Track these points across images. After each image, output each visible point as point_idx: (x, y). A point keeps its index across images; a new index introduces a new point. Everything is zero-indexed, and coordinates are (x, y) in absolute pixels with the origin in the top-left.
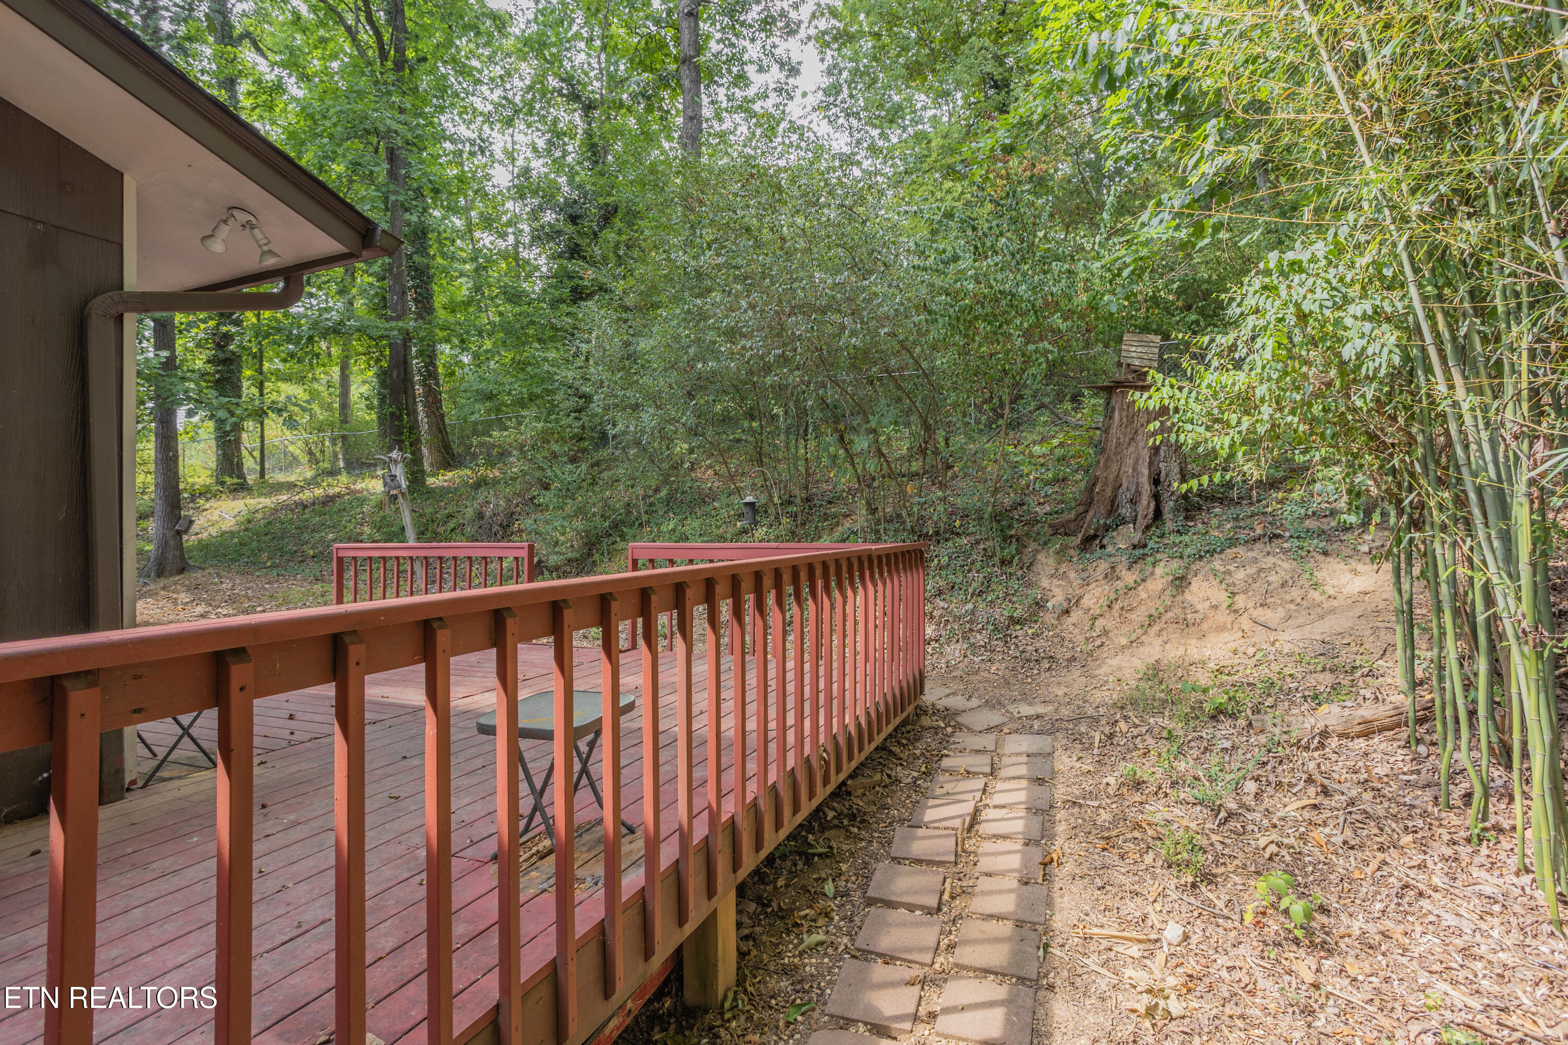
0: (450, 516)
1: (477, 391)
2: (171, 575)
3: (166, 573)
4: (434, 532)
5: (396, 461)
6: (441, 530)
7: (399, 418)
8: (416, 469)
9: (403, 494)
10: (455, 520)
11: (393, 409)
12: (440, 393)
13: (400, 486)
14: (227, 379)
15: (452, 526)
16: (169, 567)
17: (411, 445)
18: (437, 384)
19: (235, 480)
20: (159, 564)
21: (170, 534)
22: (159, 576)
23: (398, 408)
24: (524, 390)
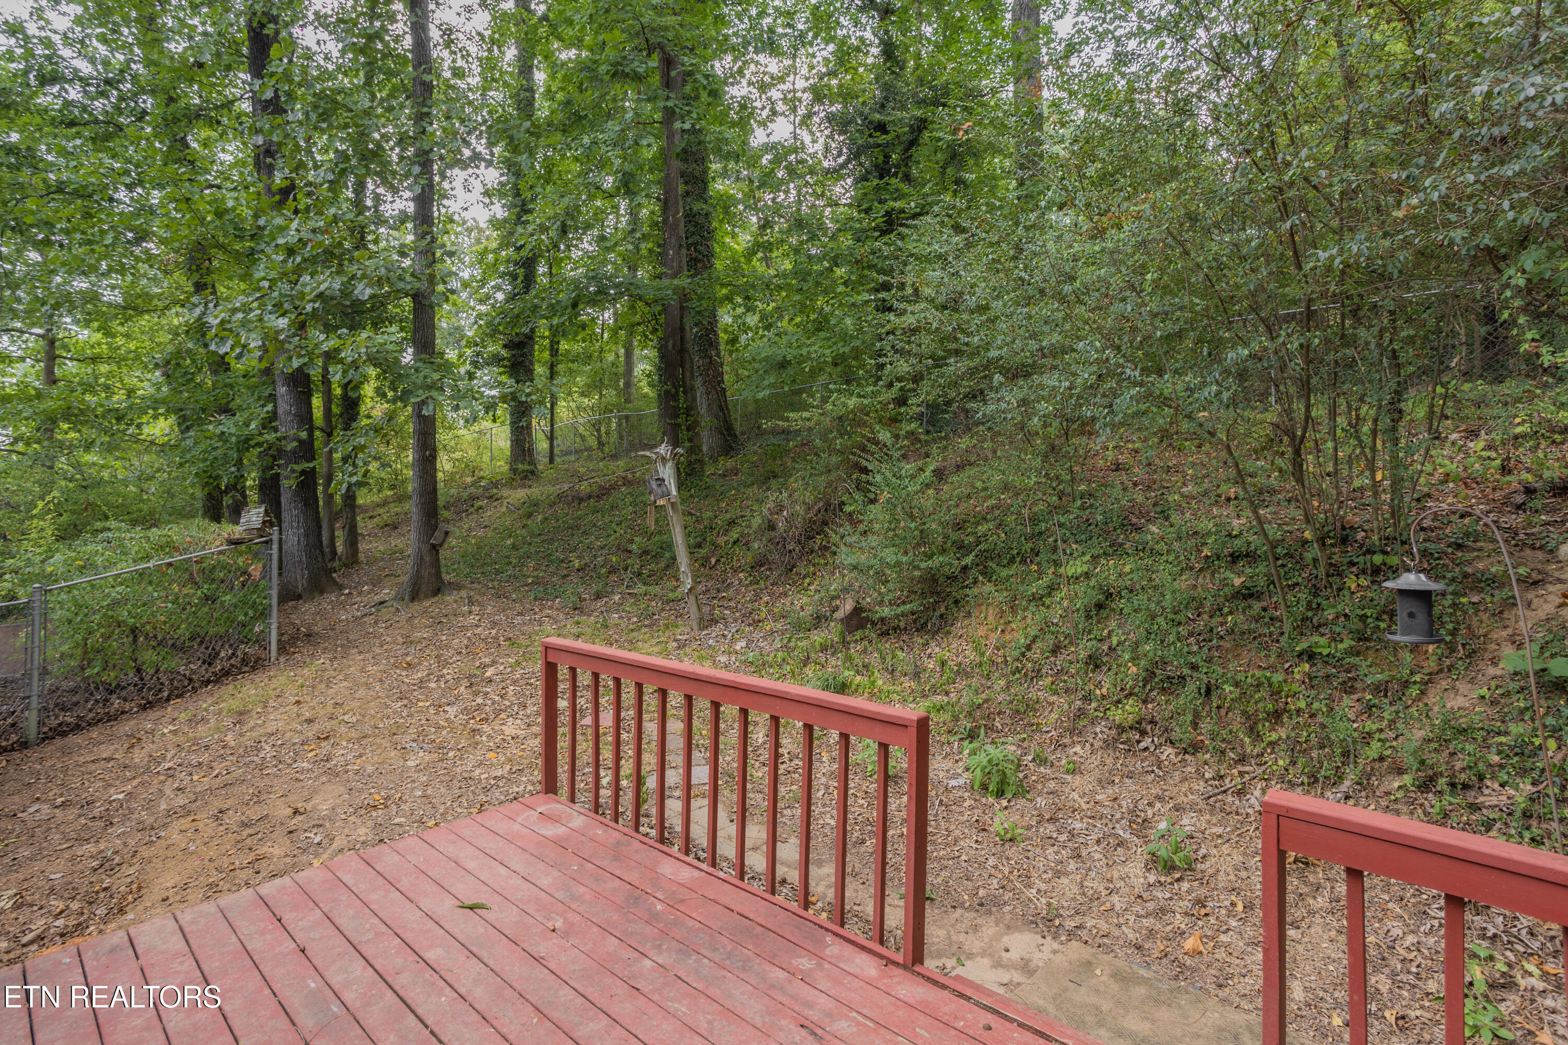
0: (732, 523)
1: (766, 359)
2: (427, 597)
3: (422, 596)
4: (713, 544)
5: (663, 459)
6: (721, 540)
7: (675, 397)
8: (693, 457)
9: (673, 504)
10: (739, 529)
11: (669, 387)
12: (722, 365)
13: (669, 494)
14: (520, 363)
15: (736, 536)
16: (424, 588)
17: (688, 430)
18: (718, 355)
19: (526, 467)
20: (414, 585)
21: (425, 548)
22: (413, 600)
23: (673, 385)
24: (828, 352)
